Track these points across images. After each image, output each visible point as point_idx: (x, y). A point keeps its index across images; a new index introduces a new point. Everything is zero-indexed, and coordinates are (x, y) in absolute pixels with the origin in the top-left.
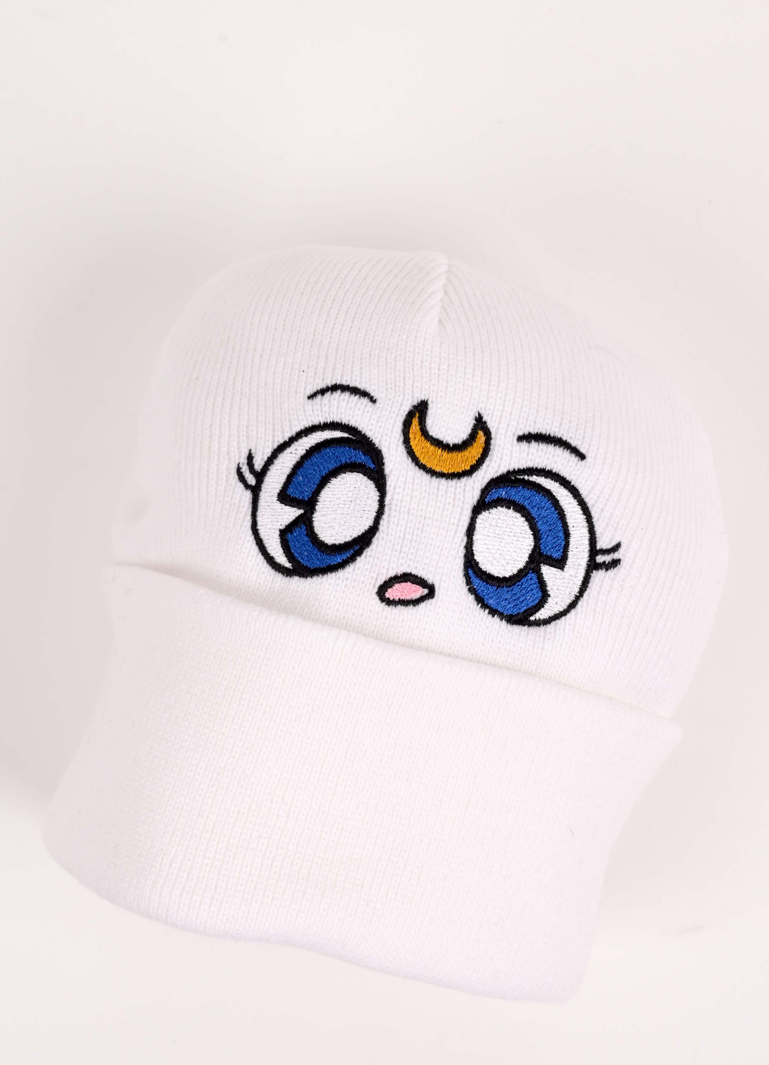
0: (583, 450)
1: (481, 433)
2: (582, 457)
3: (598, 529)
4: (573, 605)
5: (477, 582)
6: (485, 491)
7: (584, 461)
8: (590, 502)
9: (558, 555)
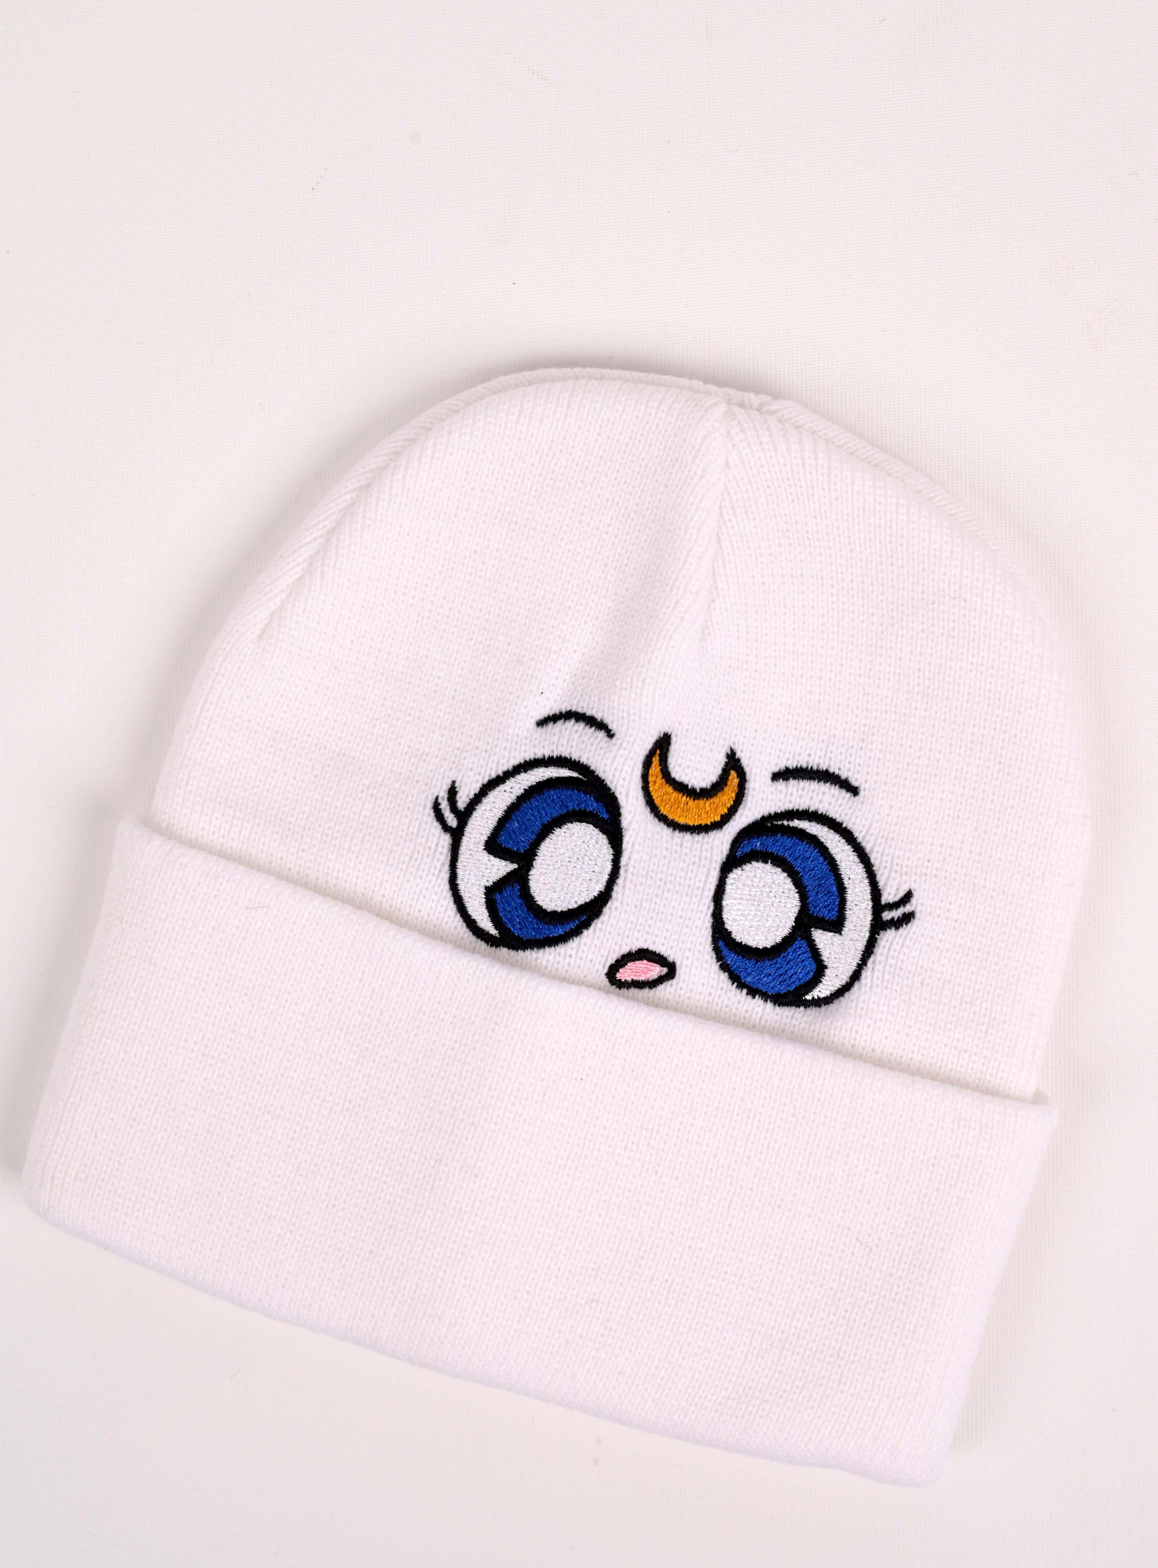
1: (733, 774)
2: (855, 791)
4: (856, 976)
5: (729, 957)
9: (833, 915)
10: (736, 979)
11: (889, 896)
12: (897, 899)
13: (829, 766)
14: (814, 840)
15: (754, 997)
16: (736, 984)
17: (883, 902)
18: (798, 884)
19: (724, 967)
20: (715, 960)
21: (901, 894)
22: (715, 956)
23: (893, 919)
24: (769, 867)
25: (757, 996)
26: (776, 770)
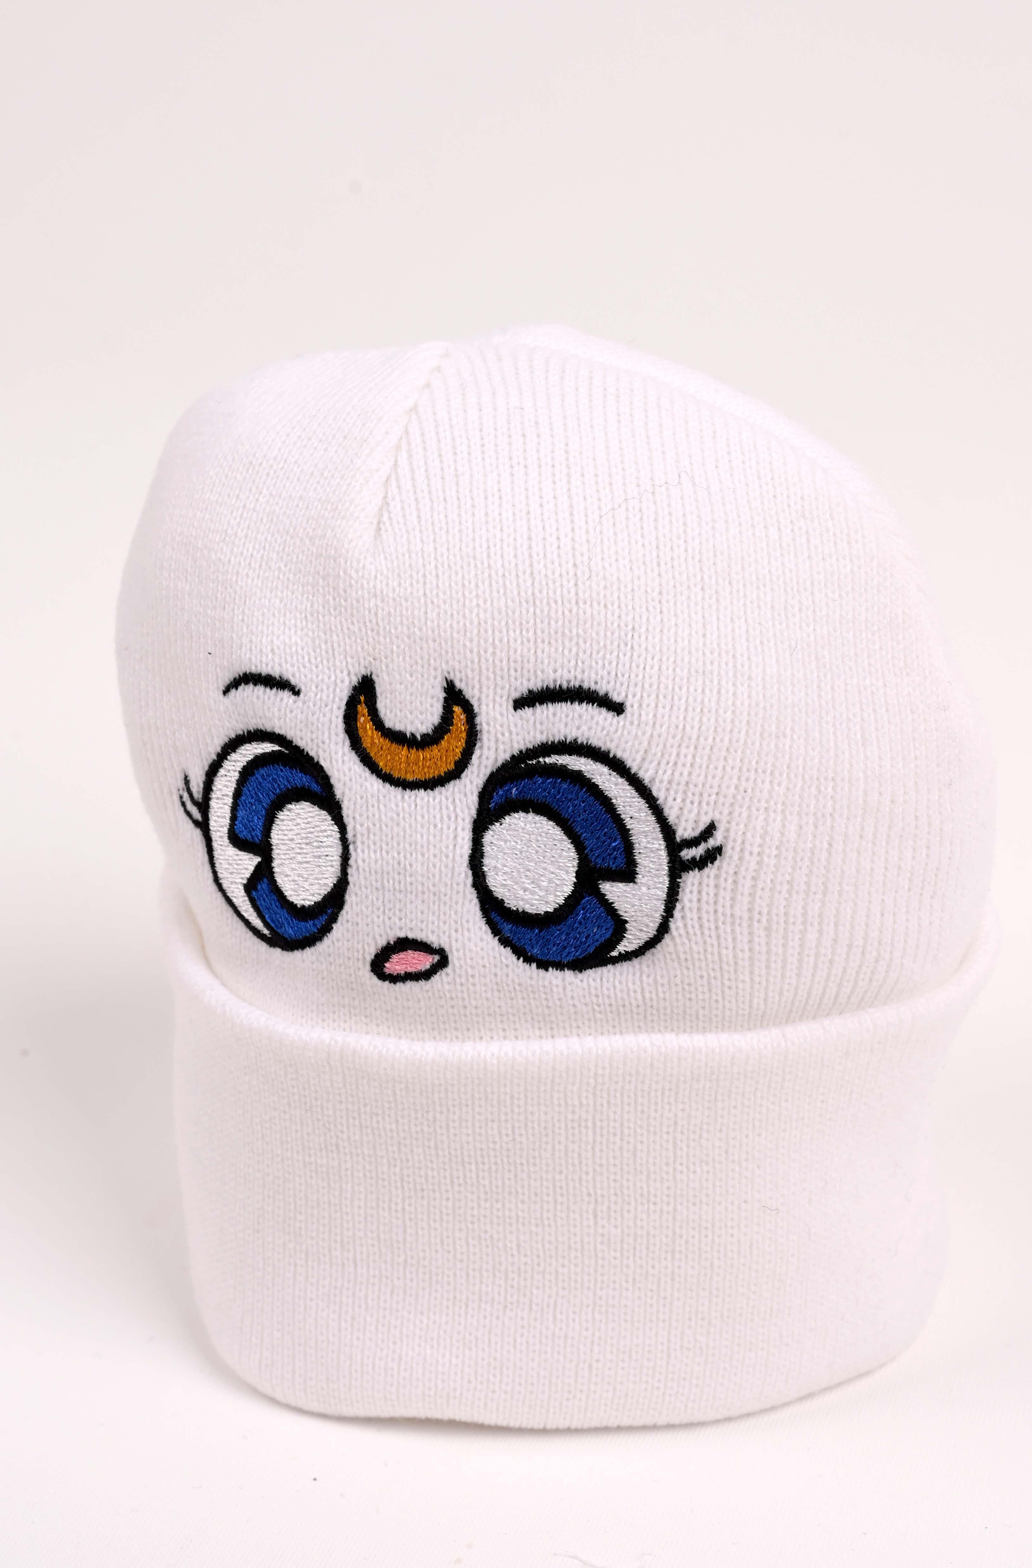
0: (616, 698)
1: (457, 709)
2: (618, 708)
3: (671, 814)
4: (663, 929)
5: (507, 928)
6: (485, 795)
7: (622, 716)
8: (646, 776)
9: (620, 862)
10: (520, 952)
11: (685, 830)
12: (696, 833)
13: (582, 681)
14: (578, 777)
15: (547, 970)
16: (522, 959)
17: (678, 839)
18: (569, 831)
19: (505, 942)
20: (490, 936)
21: (702, 827)
22: (489, 931)
23: (694, 859)
24: (531, 816)
25: (550, 969)
26: (517, 695)
